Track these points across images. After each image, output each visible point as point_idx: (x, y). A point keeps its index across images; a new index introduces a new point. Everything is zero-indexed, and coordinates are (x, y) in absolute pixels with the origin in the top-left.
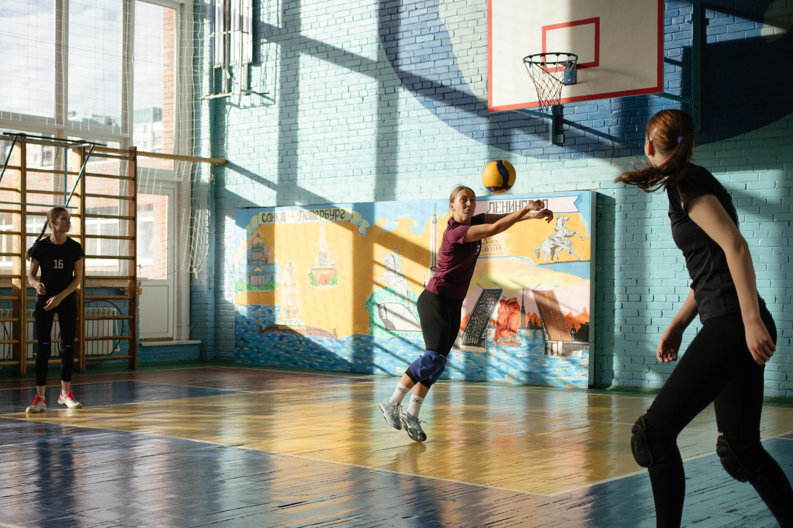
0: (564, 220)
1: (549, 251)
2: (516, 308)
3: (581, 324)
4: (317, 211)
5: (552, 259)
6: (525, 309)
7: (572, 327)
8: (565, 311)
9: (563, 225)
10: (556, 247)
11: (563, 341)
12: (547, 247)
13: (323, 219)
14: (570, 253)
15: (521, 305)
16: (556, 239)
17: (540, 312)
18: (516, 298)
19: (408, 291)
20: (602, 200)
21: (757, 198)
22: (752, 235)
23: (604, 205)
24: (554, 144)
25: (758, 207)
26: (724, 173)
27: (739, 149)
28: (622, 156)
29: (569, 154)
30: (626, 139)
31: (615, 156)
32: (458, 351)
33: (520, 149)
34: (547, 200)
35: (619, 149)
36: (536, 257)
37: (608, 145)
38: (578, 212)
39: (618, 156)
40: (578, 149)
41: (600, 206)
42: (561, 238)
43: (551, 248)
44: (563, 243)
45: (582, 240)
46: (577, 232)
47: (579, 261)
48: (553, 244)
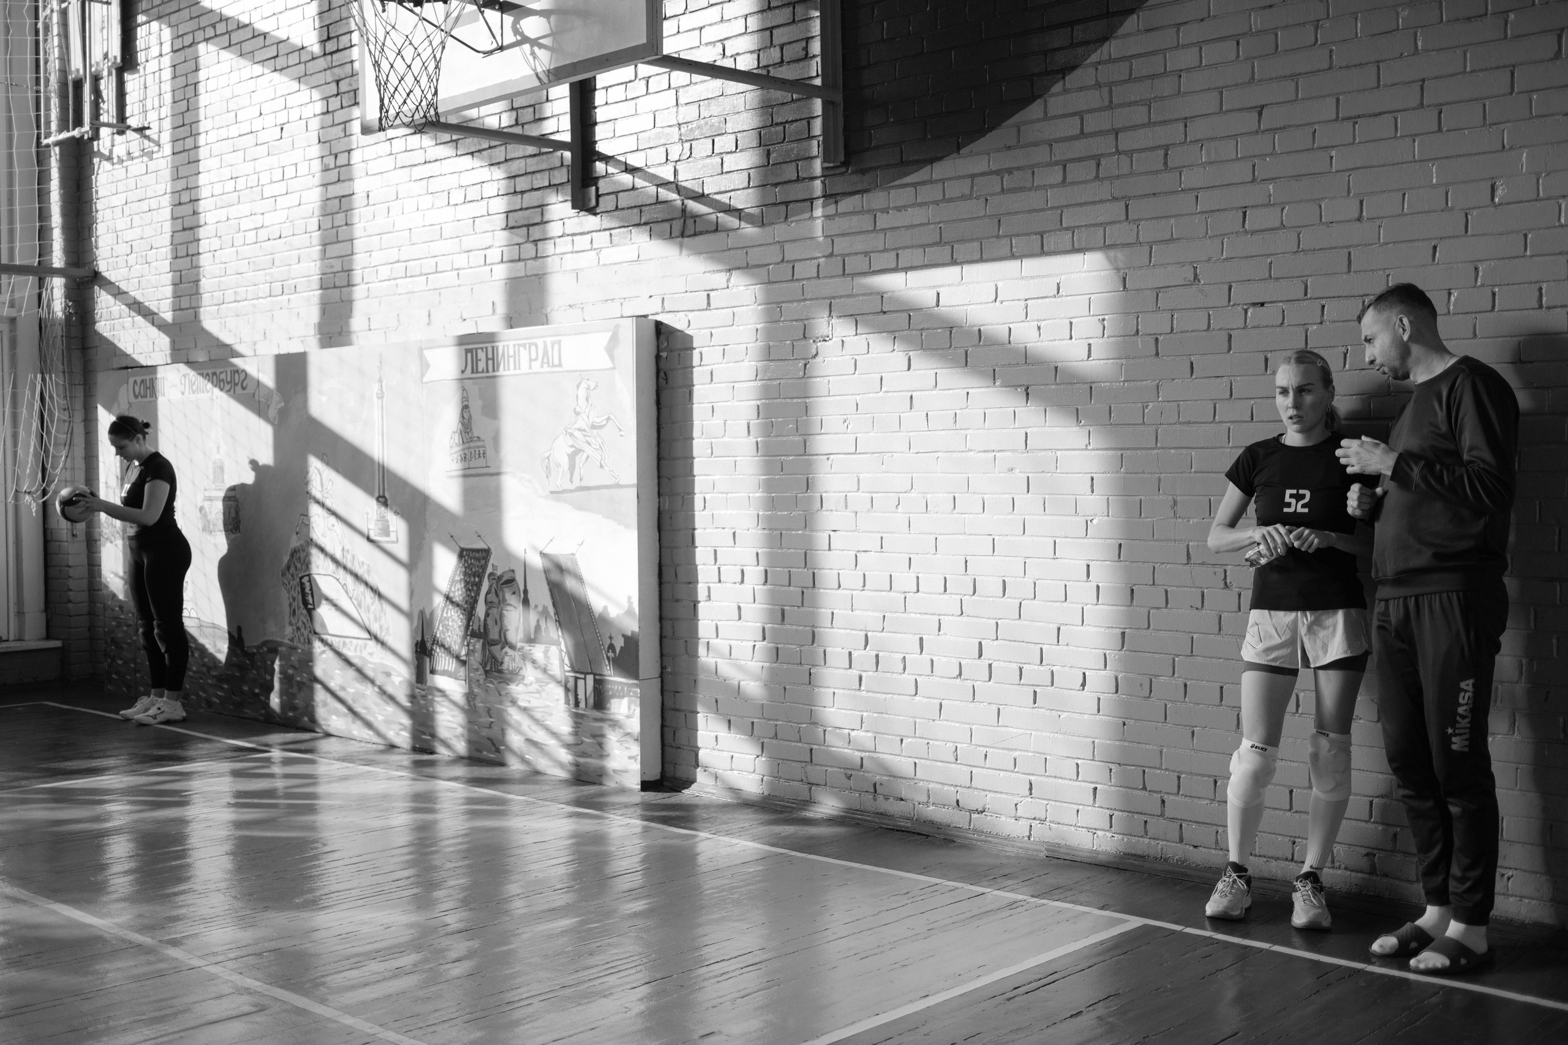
0: (588, 389)
1: (565, 461)
2: (514, 593)
3: (623, 636)
4: (208, 374)
5: (571, 481)
6: (530, 596)
7: (608, 642)
8: (597, 603)
9: (587, 400)
10: (578, 451)
11: (595, 675)
12: (561, 454)
13: (216, 391)
14: (601, 466)
15: (522, 588)
16: (577, 434)
17: (554, 605)
18: (513, 571)
19: (343, 550)
20: (667, 340)
21: (961, 327)
22: (953, 421)
23: (671, 351)
24: (581, 210)
25: (962, 351)
26: (893, 265)
27: (921, 205)
28: (701, 233)
29: (608, 233)
30: (706, 192)
31: (687, 233)
32: (424, 687)
33: (525, 226)
34: (559, 342)
35: (695, 217)
36: (544, 475)
37: (674, 208)
38: (614, 368)
39: (692, 233)
40: (622, 220)
41: (664, 354)
42: (584, 430)
43: (568, 455)
44: (589, 443)
45: (621, 436)
46: (612, 417)
47: (618, 486)
48: (572, 446)
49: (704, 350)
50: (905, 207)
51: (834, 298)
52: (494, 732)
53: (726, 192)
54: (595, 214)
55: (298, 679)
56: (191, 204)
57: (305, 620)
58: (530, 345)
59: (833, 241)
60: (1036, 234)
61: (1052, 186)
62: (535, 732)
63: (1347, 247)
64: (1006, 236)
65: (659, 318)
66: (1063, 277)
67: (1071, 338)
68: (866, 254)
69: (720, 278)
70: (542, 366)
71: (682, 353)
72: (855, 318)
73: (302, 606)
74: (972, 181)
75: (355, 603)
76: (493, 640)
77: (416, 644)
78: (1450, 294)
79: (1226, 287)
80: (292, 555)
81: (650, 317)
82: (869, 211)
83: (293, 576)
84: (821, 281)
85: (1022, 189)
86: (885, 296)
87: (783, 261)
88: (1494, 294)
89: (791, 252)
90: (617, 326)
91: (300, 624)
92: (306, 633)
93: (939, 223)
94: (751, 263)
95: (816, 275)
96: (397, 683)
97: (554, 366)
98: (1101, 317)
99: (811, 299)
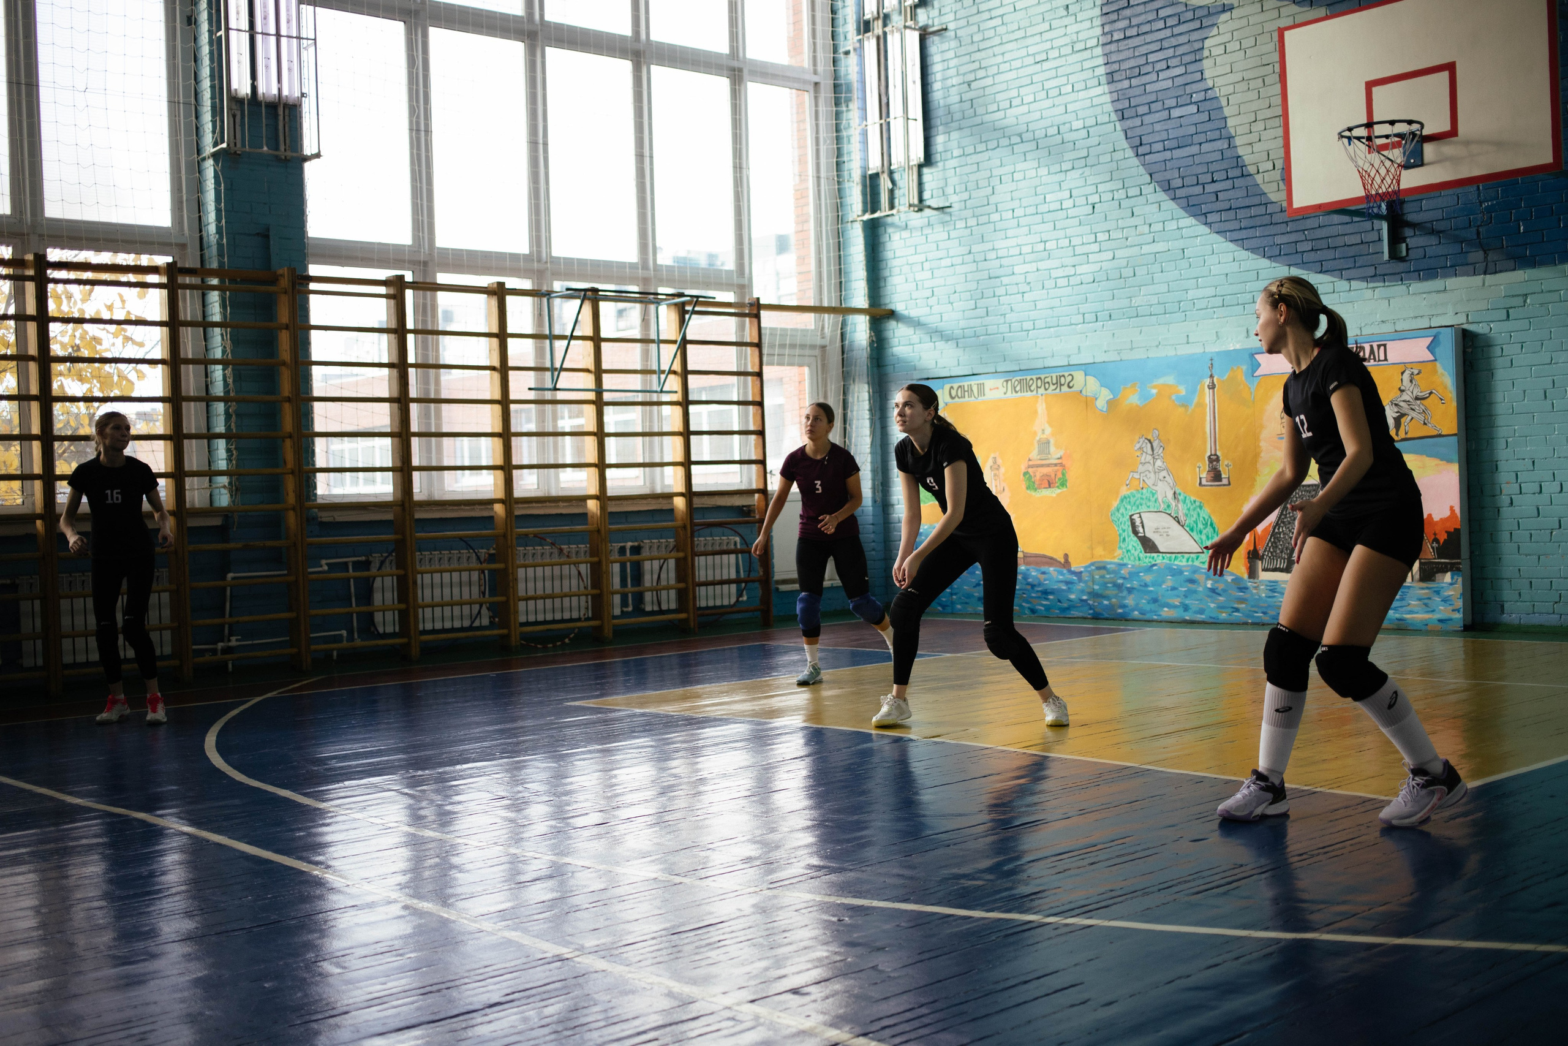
0: (1412, 374)
3: (1447, 532)
4: (1032, 379)
7: (1433, 537)
9: (1411, 381)
10: (1403, 415)
16: (1402, 404)
32: (1256, 581)
34: (1385, 345)
38: (1436, 360)
45: (1443, 403)
46: (1434, 391)
47: (1440, 436)
55: (1129, 586)
56: (998, 260)
57: (1135, 545)
73: (1132, 535)
75: (1188, 529)
77: (1249, 553)
80: (1122, 501)
81: (1459, 326)
83: (1123, 515)
90: (1439, 334)
91: (1130, 547)
92: (1136, 554)
96: (1229, 580)
97: (1379, 360)
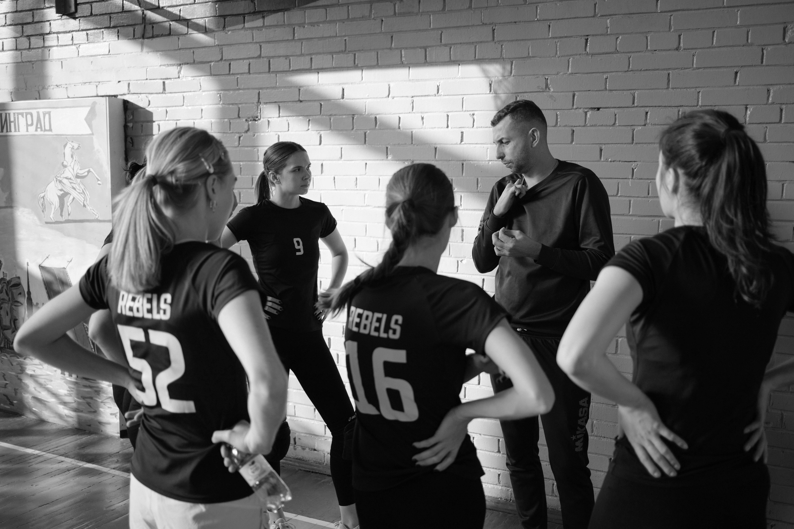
0: (73, 148)
2: (20, 294)
5: (62, 215)
6: (33, 296)
9: (72, 156)
10: (66, 194)
15: (26, 290)
16: (65, 181)
18: (19, 278)
20: (133, 114)
21: (361, 115)
22: (354, 184)
23: (136, 122)
24: (64, 15)
25: (362, 132)
26: (308, 66)
27: (331, 22)
28: (157, 36)
29: (85, 32)
30: (161, 5)
31: (147, 35)
33: (20, 24)
34: (49, 113)
35: (153, 24)
36: (41, 210)
37: (137, 15)
38: (92, 134)
39: (151, 35)
40: (96, 23)
41: (130, 125)
42: (70, 179)
43: (58, 196)
44: (74, 189)
45: (99, 184)
46: (91, 170)
47: (97, 220)
48: (61, 190)
49: (161, 123)
50: (318, 23)
51: (261, 88)
52: (9, 391)
53: (177, 6)
54: (75, 18)
58: (27, 114)
59: (261, 46)
60: (421, 48)
61: (434, 13)
62: (40, 392)
63: (667, 69)
64: (397, 49)
65: (126, 98)
66: (442, 82)
67: (448, 127)
68: (287, 57)
69: (173, 71)
70: (36, 130)
71: (144, 124)
72: (280, 104)
74: (371, 6)
76: (5, 326)
78: (746, 108)
79: (571, 94)
81: (119, 97)
82: (289, 25)
84: (251, 75)
85: (409, 14)
86: (302, 89)
87: (222, 59)
88: (781, 110)
89: (228, 53)
90: (94, 103)
93: (345, 36)
94: (197, 60)
95: (247, 71)
97: (45, 130)
98: (472, 113)
99: (243, 89)
